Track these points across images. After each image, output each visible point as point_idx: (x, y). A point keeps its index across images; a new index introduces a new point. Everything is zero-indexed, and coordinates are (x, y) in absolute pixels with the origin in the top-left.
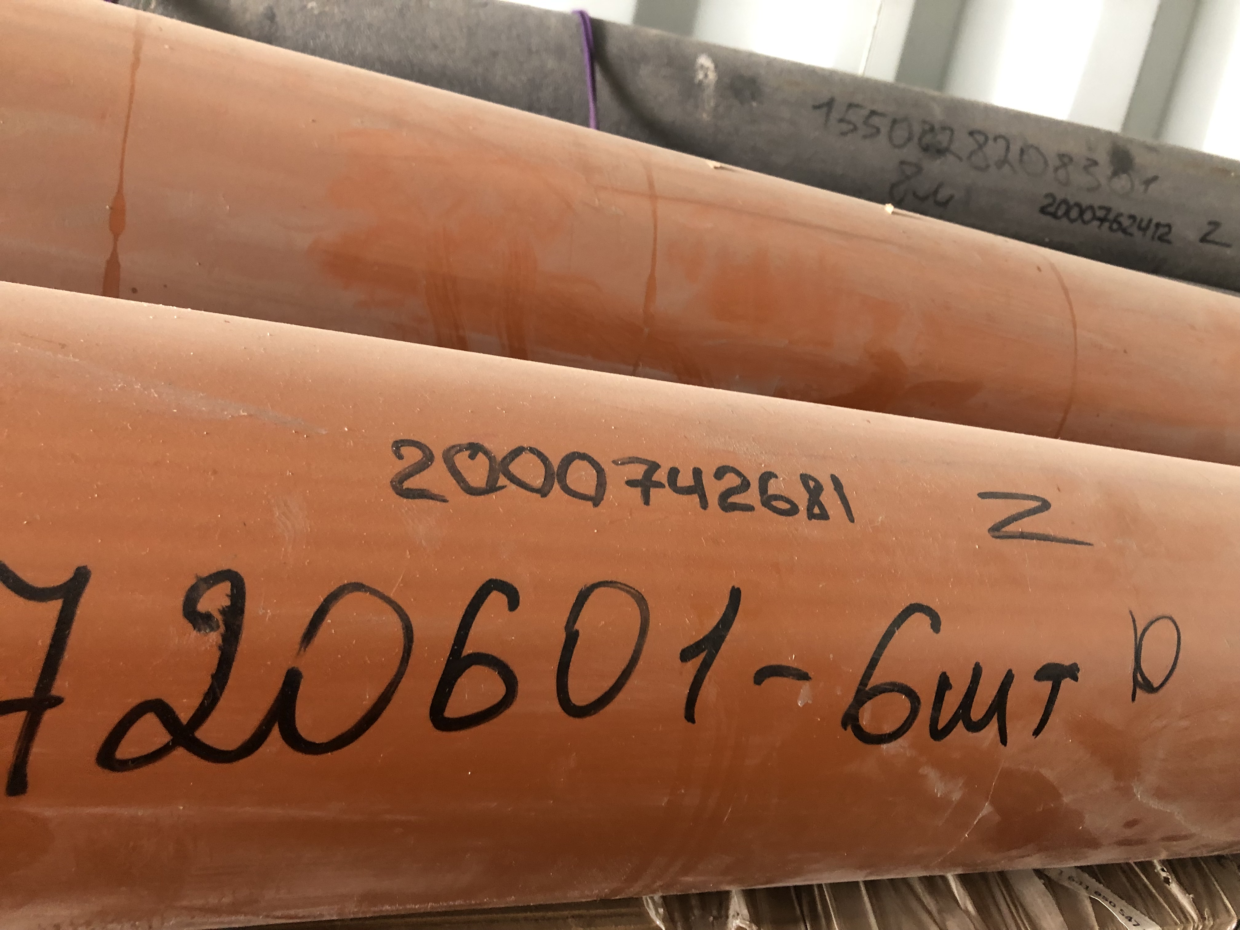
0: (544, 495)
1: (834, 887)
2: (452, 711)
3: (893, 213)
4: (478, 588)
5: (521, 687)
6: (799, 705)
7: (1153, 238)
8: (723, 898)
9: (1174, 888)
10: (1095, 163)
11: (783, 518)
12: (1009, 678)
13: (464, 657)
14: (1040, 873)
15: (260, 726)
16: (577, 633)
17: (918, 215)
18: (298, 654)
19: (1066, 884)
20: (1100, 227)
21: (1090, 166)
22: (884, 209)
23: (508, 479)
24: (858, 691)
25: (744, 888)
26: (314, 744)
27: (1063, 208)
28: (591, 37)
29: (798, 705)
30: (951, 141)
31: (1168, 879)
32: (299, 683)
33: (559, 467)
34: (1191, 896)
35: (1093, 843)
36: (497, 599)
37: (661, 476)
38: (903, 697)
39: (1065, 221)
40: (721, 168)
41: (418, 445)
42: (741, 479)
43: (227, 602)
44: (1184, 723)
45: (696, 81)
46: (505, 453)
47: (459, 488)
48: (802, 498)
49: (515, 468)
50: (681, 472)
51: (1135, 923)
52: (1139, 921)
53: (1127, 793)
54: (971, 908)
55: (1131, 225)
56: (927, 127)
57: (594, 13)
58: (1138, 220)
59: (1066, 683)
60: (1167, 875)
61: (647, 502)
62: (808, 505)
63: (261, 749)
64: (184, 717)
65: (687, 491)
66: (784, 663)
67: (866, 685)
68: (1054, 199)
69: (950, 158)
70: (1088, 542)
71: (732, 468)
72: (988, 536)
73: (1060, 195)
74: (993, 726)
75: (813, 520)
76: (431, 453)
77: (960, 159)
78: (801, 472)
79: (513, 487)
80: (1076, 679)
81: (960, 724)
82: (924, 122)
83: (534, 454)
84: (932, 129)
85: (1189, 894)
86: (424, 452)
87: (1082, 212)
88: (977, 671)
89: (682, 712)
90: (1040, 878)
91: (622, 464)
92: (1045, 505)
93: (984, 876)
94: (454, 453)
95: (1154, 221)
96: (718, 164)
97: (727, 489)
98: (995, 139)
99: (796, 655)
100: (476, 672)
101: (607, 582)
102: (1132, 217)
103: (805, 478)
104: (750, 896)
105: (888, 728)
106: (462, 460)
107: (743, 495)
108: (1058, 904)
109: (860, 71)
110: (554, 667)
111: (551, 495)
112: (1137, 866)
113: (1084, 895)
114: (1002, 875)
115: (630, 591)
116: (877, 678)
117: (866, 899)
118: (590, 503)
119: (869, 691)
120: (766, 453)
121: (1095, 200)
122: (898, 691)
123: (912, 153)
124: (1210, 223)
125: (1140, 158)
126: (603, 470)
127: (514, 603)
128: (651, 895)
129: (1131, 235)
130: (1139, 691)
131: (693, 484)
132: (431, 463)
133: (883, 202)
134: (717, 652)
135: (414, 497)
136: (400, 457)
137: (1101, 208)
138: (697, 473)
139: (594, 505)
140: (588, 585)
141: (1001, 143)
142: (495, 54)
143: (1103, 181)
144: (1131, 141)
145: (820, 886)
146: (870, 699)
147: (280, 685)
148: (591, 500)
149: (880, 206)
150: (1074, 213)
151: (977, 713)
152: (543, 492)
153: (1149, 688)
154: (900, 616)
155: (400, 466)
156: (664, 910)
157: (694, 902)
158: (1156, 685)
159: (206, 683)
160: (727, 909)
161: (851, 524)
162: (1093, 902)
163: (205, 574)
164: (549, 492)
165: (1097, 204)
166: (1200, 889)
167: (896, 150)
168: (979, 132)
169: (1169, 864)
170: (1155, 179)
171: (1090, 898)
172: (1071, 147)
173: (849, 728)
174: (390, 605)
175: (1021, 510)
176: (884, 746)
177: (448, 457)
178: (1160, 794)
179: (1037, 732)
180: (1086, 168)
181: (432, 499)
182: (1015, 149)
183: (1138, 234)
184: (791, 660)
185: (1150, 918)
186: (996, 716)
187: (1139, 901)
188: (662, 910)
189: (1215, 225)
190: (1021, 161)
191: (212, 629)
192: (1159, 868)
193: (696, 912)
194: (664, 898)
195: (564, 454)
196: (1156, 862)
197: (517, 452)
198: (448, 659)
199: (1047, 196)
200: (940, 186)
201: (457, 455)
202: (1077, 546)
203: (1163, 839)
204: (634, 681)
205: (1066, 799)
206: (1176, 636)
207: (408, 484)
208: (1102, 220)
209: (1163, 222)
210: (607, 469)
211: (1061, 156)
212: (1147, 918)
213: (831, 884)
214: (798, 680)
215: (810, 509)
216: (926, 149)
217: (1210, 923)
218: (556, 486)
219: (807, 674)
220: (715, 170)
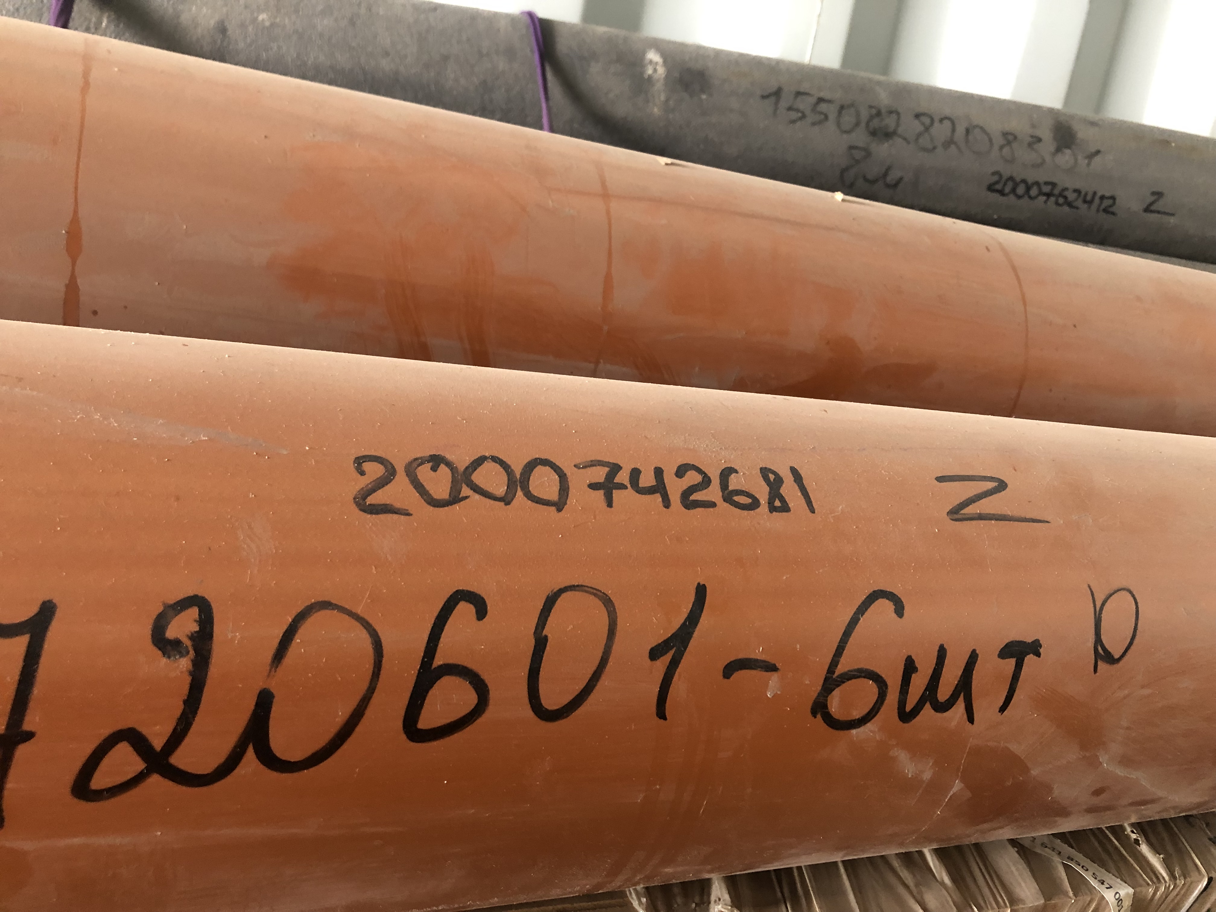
0: (508, 503)
1: (814, 868)
2: (425, 722)
3: (843, 200)
4: (445, 600)
5: (493, 695)
6: (769, 696)
7: (1098, 211)
8: (704, 886)
9: (1144, 849)
10: (1039, 140)
11: (745, 513)
12: (973, 657)
13: (435, 668)
14: (1013, 842)
15: (235, 747)
16: (546, 638)
17: (867, 201)
18: (268, 676)
19: (1038, 850)
20: (1045, 202)
21: (1034, 143)
22: (833, 197)
23: (471, 489)
24: (826, 679)
25: (724, 875)
26: (289, 762)
27: (1010, 185)
28: (541, 40)
29: (767, 696)
30: (898, 125)
31: (1138, 840)
32: (271, 702)
33: (521, 474)
34: (1162, 856)
35: (1064, 812)
36: (465, 609)
37: (623, 477)
38: (871, 683)
39: (1012, 197)
40: (672, 164)
41: (379, 460)
42: (702, 476)
43: (195, 628)
44: (1146, 692)
45: (646, 76)
46: (467, 463)
47: (423, 501)
48: (762, 492)
49: (478, 477)
50: (643, 472)
51: (1109, 886)
52: (1111, 883)
53: (1093, 763)
54: (947, 880)
55: (1076, 199)
56: (874, 111)
57: (542, 13)
58: (1083, 193)
59: (1030, 659)
60: (1137, 837)
61: (610, 504)
62: (769, 498)
63: (236, 772)
64: (158, 744)
65: (650, 491)
66: (753, 656)
67: (834, 673)
68: (1001, 176)
69: (898, 141)
70: (1046, 520)
71: (693, 465)
72: (947, 519)
73: (1007, 171)
74: (960, 706)
75: (774, 513)
76: (393, 467)
77: (908, 143)
78: (761, 466)
79: (477, 497)
80: (1038, 655)
81: (928, 705)
82: (871, 107)
83: (497, 462)
84: (879, 114)
85: (1160, 855)
86: (385, 467)
87: (1028, 188)
88: (942, 653)
89: (654, 709)
90: (1014, 846)
91: (583, 468)
92: (1002, 486)
93: (959, 848)
94: (416, 466)
95: (1099, 194)
96: (669, 160)
97: (689, 487)
98: (941, 120)
99: (764, 647)
100: (447, 682)
101: (574, 586)
102: (1077, 191)
103: (765, 472)
104: (732, 883)
105: (856, 714)
106: (424, 473)
107: (705, 491)
108: (1032, 871)
109: (806, 59)
110: (524, 673)
111: (515, 502)
112: (1107, 830)
113: (1057, 861)
114: (977, 846)
115: (597, 594)
116: (844, 666)
117: (845, 877)
118: (553, 509)
119: (836, 678)
120: (725, 449)
121: (1041, 176)
122: (864, 677)
123: (860, 138)
124: (1153, 193)
125: (1082, 133)
126: (566, 474)
127: (481, 612)
128: (634, 887)
129: (1077, 208)
130: (1100, 663)
131: (655, 483)
132: (393, 478)
133: (833, 190)
134: (685, 648)
135: (377, 513)
136: (362, 473)
137: (1046, 183)
138: (659, 472)
139: (557, 510)
140: (555, 590)
141: (947, 124)
142: (446, 58)
143: (1048, 158)
144: (1072, 117)
145: (799, 868)
146: (838, 686)
147: (252, 707)
148: (555, 506)
149: (829, 194)
150: (1021, 190)
151: (943, 694)
152: (506, 500)
153: (1110, 659)
154: (863, 603)
155: (363, 482)
156: (646, 900)
157: (676, 890)
158: (1116, 656)
159: (178, 708)
160: (709, 895)
161: (811, 515)
162: (1066, 867)
163: (172, 602)
164: (512, 499)
165: (1042, 179)
166: (1170, 848)
167: (845, 136)
168: (924, 114)
169: (1139, 827)
170: (1098, 152)
171: (1063, 863)
172: (1015, 125)
173: (819, 716)
174: (358, 621)
175: (980, 491)
176: (854, 732)
177: (411, 471)
178: (1126, 761)
179: (1002, 709)
180: (1030, 145)
181: (396, 513)
182: (960, 130)
183: (1084, 207)
184: (758, 653)
185: (1122, 880)
186: (962, 695)
187: (1111, 864)
188: (645, 899)
189: (1159, 195)
190: (967, 141)
191: (182, 656)
192: (1129, 829)
193: (679, 900)
194: (647, 888)
195: (525, 462)
196: (1126, 825)
197: (480, 461)
198: (419, 671)
199: (994, 174)
200: (888, 169)
201: (420, 468)
202: (1035, 524)
203: (1132, 804)
204: (605, 682)
205: (1034, 772)
206: (1135, 607)
207: (372, 500)
208: (1048, 195)
209: (1107, 194)
210: (570, 474)
211: (1005, 134)
212: (1119, 880)
213: (809, 865)
214: (767, 671)
215: (771, 503)
216: (874, 133)
217: (1181, 882)
218: (520, 493)
219: (775, 665)
220: (667, 167)
